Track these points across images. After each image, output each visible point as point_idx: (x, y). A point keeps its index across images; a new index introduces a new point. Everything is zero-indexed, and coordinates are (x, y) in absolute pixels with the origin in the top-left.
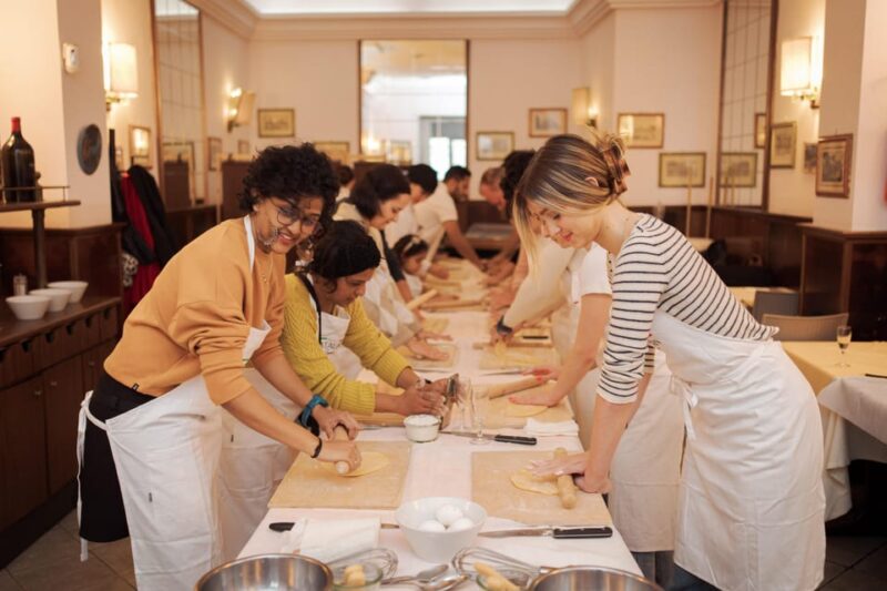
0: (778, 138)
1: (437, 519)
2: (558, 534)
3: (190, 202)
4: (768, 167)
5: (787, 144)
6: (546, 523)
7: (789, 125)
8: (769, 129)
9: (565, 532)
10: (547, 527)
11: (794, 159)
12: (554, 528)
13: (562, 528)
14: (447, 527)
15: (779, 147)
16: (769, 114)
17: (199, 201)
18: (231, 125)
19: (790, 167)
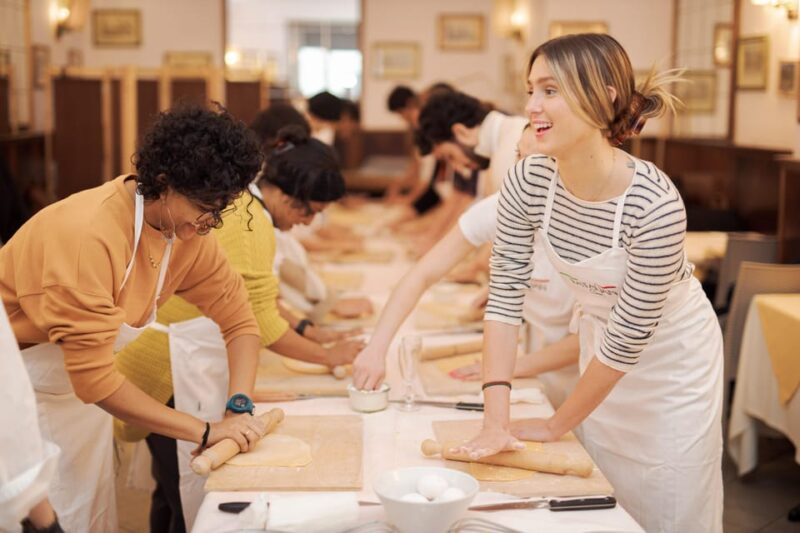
0: (747, 55)
1: (418, 492)
2: (555, 506)
3: (9, 129)
4: (735, 88)
5: (759, 62)
6: (538, 495)
7: (760, 40)
8: (736, 44)
9: (563, 504)
10: (541, 499)
11: (765, 78)
12: (549, 499)
13: (559, 500)
14: (430, 500)
15: (748, 64)
16: (735, 26)
17: (23, 128)
18: (62, 29)
19: (762, 89)
